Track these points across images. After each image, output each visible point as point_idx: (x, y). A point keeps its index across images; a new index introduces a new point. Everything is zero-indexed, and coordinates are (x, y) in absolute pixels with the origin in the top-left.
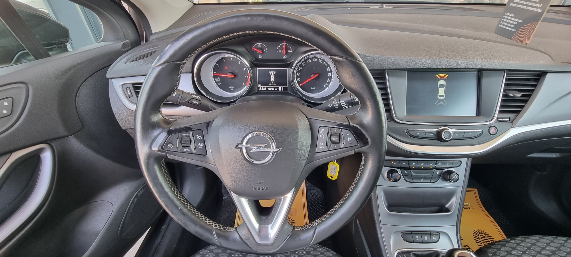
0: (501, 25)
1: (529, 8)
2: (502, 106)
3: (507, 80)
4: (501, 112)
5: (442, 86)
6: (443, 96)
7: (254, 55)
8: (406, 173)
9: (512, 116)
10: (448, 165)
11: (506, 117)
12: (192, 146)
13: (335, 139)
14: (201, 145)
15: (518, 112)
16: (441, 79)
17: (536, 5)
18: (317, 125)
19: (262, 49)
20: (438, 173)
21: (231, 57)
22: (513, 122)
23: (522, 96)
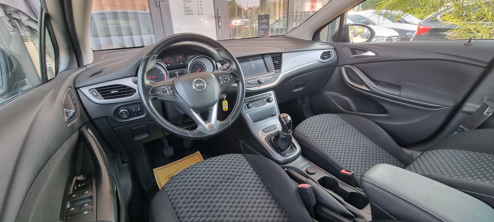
0: (260, 34)
1: (265, 28)
2: (274, 67)
3: (272, 57)
4: (275, 69)
5: (252, 64)
6: (254, 67)
8: (254, 103)
9: (279, 70)
10: (267, 96)
11: (277, 71)
12: (168, 92)
13: (226, 79)
14: (171, 91)
15: (280, 68)
16: (251, 61)
17: (266, 26)
19: (169, 60)
20: (265, 100)
22: (280, 72)
23: (279, 62)
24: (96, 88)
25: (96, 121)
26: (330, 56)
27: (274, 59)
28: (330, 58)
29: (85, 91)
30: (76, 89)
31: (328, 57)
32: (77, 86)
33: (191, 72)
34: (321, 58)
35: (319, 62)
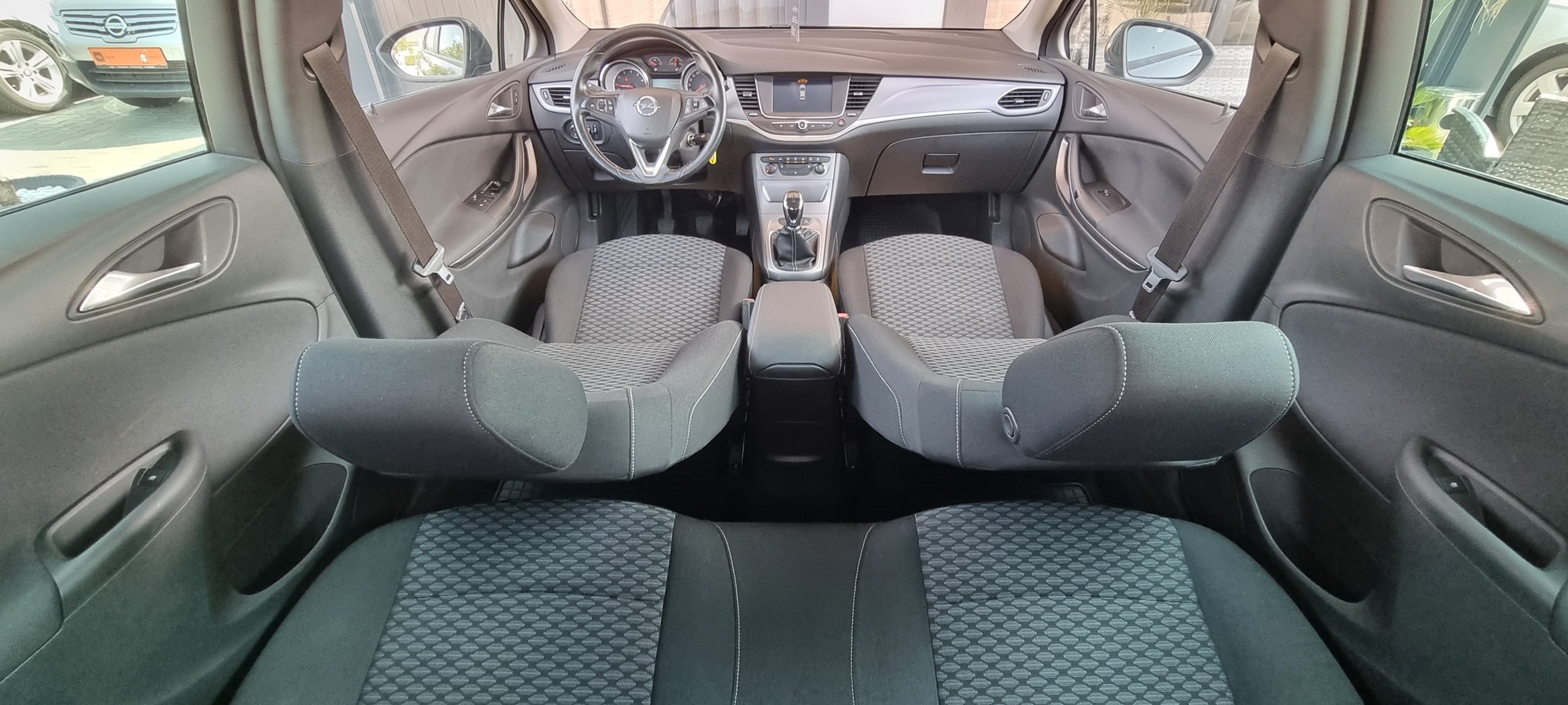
2: (848, 104)
3: (851, 83)
4: (847, 109)
5: (803, 89)
6: (803, 98)
7: (651, 68)
8: (784, 167)
9: (858, 112)
11: (853, 113)
12: (606, 108)
13: (695, 105)
14: (611, 108)
15: (863, 109)
16: (801, 84)
18: (685, 98)
19: (657, 62)
20: (809, 167)
21: (630, 70)
22: (858, 116)
23: (863, 96)
24: (549, 89)
25: (541, 132)
26: (1038, 102)
27: (854, 86)
28: (1036, 106)
29: (537, 89)
30: (529, 85)
31: (1025, 103)
32: (530, 82)
33: (689, 88)
34: (999, 103)
35: (993, 111)
